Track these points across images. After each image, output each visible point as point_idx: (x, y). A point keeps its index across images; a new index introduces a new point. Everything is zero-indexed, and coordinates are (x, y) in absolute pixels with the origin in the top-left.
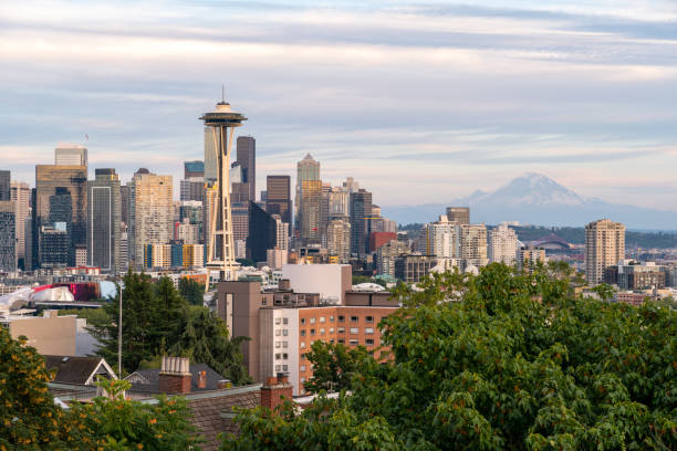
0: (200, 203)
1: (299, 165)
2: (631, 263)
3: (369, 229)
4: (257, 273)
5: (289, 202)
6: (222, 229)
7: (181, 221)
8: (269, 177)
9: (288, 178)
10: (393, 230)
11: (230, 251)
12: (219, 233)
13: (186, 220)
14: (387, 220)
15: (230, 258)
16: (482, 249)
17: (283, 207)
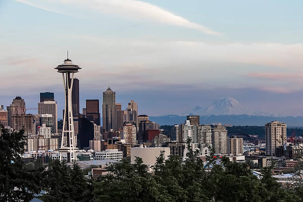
0: (51, 116)
1: (104, 93)
2: (290, 145)
3: (145, 128)
4: (87, 154)
5: (99, 114)
6: (68, 129)
7: (41, 125)
8: (87, 100)
9: (98, 101)
10: (157, 129)
11: (73, 141)
12: (67, 131)
13: (44, 125)
14: (154, 123)
15: (73, 145)
16: (209, 138)
17: (95, 117)
